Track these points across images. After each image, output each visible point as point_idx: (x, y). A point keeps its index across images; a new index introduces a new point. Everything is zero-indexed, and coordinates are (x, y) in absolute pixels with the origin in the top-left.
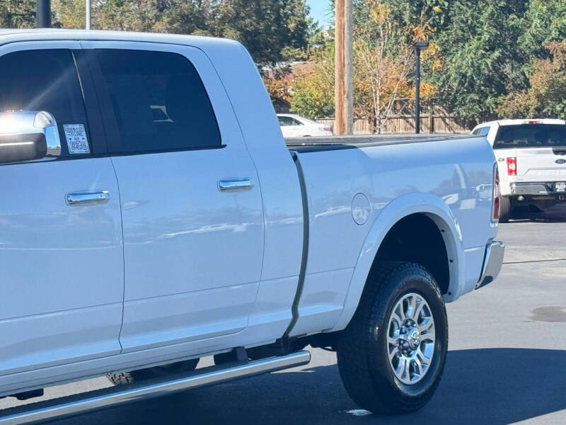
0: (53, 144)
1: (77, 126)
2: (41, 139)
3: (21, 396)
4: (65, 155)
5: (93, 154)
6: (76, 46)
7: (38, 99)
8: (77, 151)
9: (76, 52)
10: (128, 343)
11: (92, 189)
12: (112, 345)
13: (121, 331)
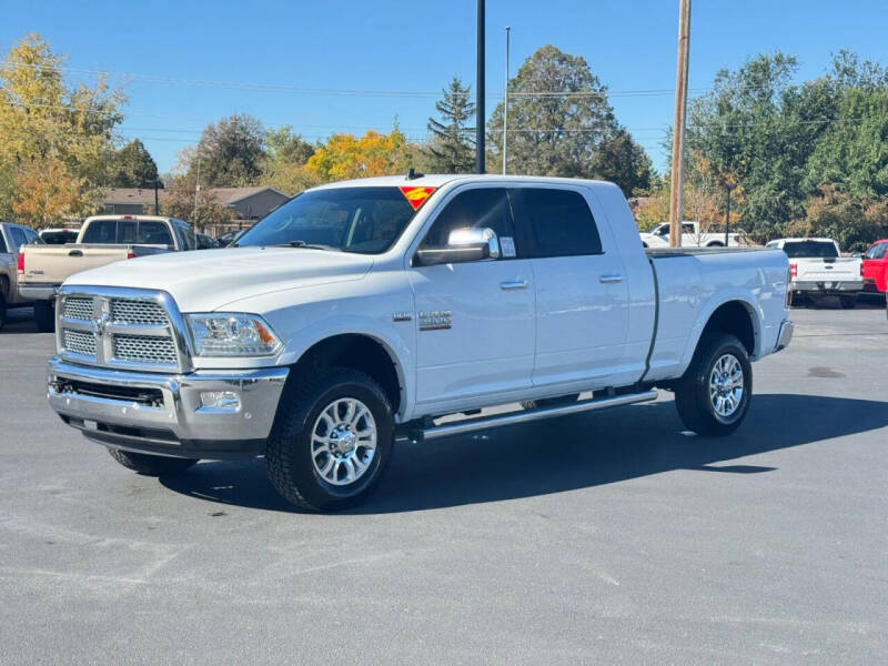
0: (494, 250)
1: (508, 239)
2: (486, 246)
3: (467, 413)
4: (501, 258)
5: (518, 257)
6: (509, 186)
7: (484, 218)
8: (508, 255)
9: (508, 189)
10: (538, 381)
11: (517, 280)
12: (526, 382)
13: (533, 373)
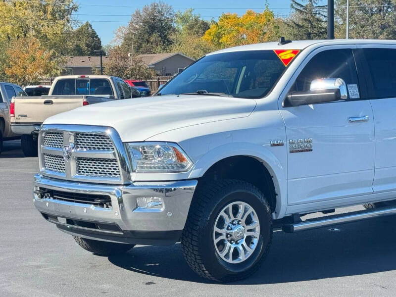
0: (344, 94)
1: (354, 85)
2: (338, 91)
3: (324, 212)
4: (349, 99)
5: (361, 99)
6: (354, 47)
8: (353, 97)
9: (354, 50)
10: (377, 188)
11: (360, 115)
12: (368, 190)
13: (373, 183)
